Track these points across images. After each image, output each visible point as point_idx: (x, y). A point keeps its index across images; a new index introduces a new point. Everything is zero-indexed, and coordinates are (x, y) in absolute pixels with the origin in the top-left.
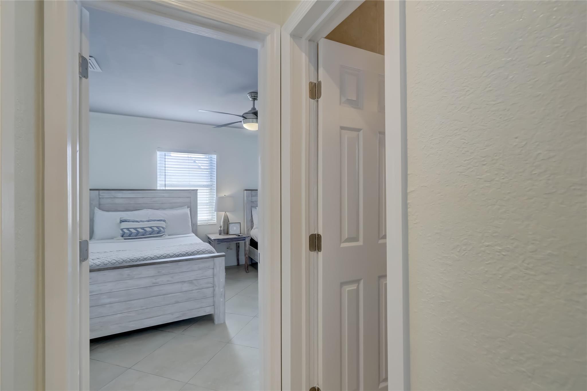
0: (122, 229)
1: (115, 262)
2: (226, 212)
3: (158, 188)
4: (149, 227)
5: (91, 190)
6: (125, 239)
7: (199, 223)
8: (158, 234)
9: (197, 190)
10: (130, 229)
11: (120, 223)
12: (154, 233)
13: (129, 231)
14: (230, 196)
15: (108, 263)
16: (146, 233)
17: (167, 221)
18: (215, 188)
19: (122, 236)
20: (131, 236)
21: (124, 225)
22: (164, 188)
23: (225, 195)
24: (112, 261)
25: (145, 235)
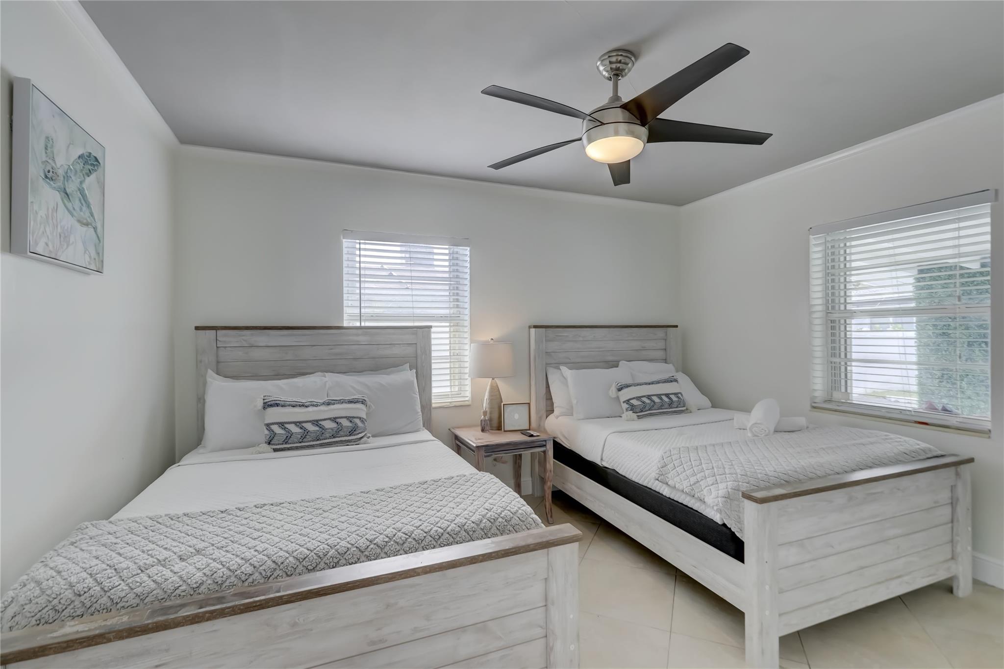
0: (268, 425)
1: (250, 569)
2: (495, 379)
3: (345, 324)
4: (330, 419)
5: (197, 328)
6: (275, 450)
7: (435, 402)
8: (350, 435)
9: (431, 327)
10: (287, 426)
11: (264, 408)
12: (341, 433)
13: (285, 429)
14: (500, 341)
15: (229, 577)
16: (324, 435)
17: (369, 403)
18: (467, 323)
19: (269, 444)
20: (289, 442)
21: (274, 415)
22: (358, 324)
23: (492, 339)
24: (240, 566)
25: (321, 438)
